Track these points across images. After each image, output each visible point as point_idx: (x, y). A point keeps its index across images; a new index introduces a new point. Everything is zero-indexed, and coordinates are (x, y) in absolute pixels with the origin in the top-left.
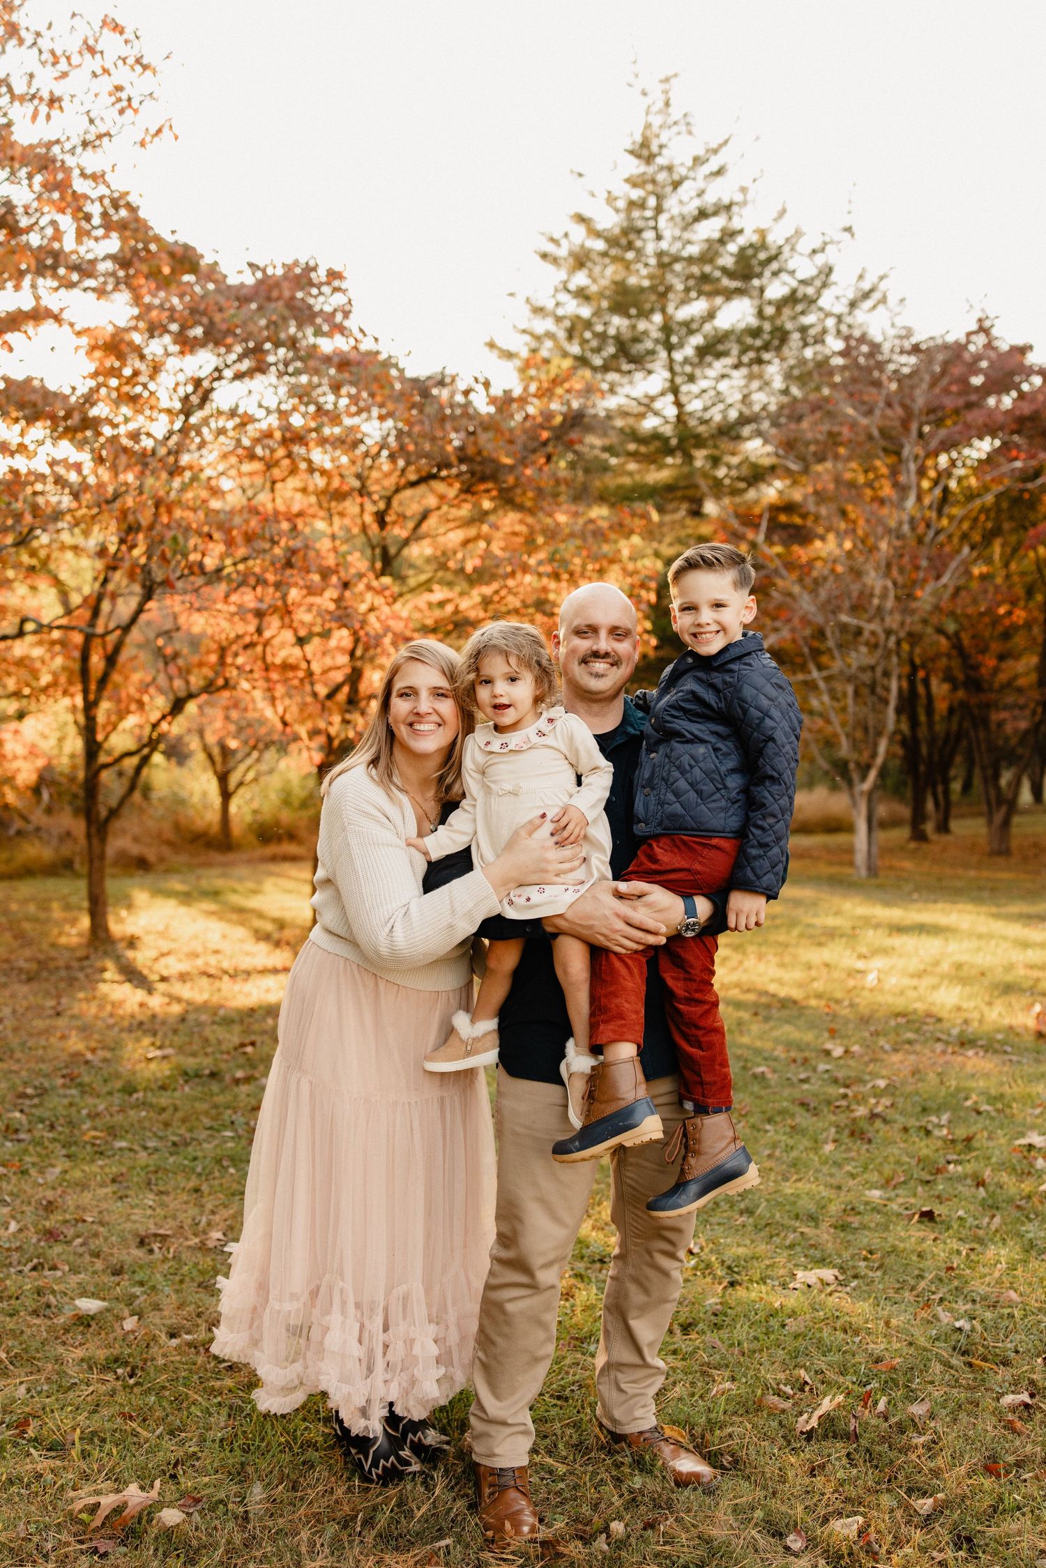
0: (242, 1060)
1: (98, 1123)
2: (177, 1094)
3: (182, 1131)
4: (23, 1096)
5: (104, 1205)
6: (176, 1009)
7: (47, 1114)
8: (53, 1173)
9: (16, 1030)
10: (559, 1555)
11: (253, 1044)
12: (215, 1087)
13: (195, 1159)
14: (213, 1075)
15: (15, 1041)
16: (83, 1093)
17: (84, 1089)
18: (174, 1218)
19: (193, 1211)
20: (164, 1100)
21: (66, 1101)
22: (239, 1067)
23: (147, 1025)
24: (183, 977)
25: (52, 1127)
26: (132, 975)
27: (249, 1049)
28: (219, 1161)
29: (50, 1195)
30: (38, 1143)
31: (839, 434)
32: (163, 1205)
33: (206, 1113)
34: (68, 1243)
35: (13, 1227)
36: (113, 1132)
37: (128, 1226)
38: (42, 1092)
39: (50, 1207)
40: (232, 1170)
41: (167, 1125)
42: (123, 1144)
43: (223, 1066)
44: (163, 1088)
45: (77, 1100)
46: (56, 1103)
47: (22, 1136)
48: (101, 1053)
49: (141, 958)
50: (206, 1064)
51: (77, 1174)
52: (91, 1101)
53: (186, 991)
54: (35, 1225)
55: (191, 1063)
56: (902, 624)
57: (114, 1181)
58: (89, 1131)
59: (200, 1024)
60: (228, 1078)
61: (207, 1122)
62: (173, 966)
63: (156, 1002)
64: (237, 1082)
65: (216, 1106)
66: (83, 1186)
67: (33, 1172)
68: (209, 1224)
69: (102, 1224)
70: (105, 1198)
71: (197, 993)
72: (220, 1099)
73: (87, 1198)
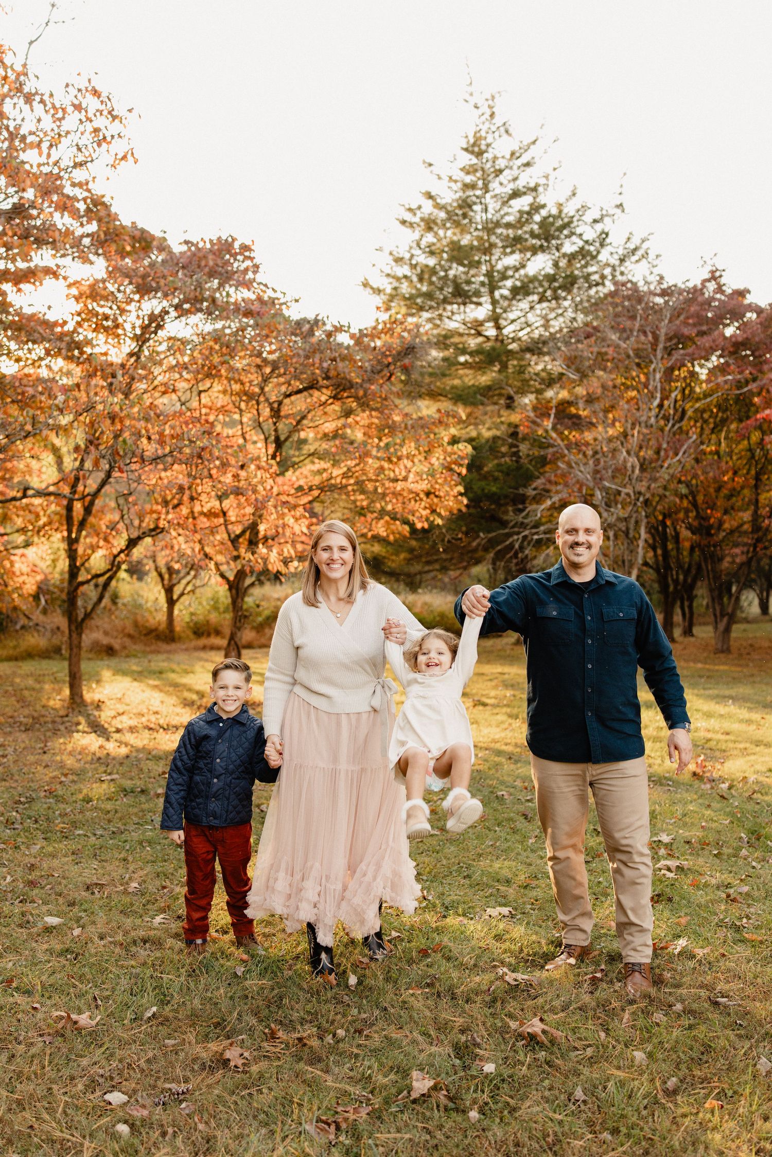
1: (66, 819)
2: (118, 803)
3: (119, 825)
4: (20, 802)
5: (66, 867)
6: (124, 751)
7: (32, 813)
8: (35, 849)
9: (15, 762)
10: (305, 1045)
12: (143, 799)
13: (126, 841)
14: (143, 791)
15: (14, 770)
16: (57, 801)
17: (59, 799)
18: (109, 875)
19: (121, 871)
20: (109, 806)
21: (45, 806)
23: (103, 761)
24: (132, 729)
25: (36, 821)
26: (97, 728)
28: (141, 843)
29: (33, 860)
30: (26, 830)
31: (606, 353)
32: (103, 867)
33: (136, 814)
34: (42, 888)
35: (9, 879)
36: (75, 825)
37: (80, 879)
38: (31, 800)
39: (32, 867)
41: (109, 821)
42: (81, 832)
43: (150, 786)
44: (109, 799)
45: (54, 805)
46: (40, 807)
47: (16, 826)
48: (70, 777)
49: (105, 716)
50: (139, 784)
51: (50, 849)
52: (62, 806)
53: (130, 738)
54: (22, 878)
55: (128, 784)
56: (649, 488)
57: (73, 853)
58: (59, 824)
59: (139, 760)
60: (152, 793)
61: (136, 820)
62: (125, 722)
63: (111, 747)
65: (143, 811)
66: (54, 856)
67: (22, 847)
68: (130, 878)
69: (64, 878)
70: (67, 863)
71: (140, 740)
72: (146, 806)
73: (55, 863)
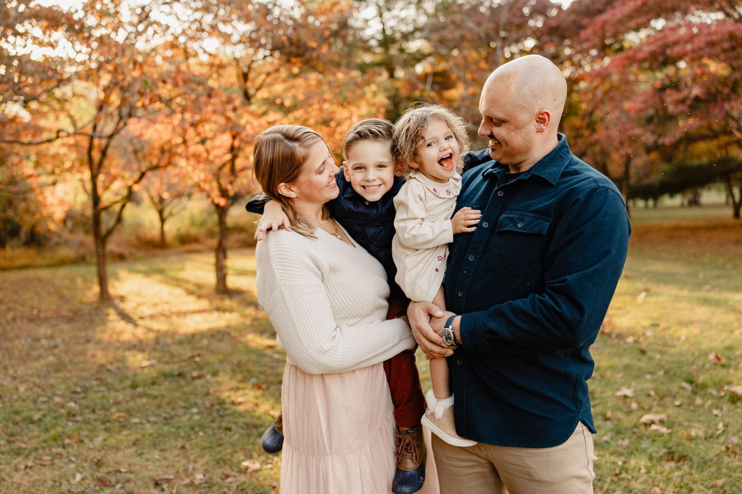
0: (194, 365)
1: (121, 407)
2: (162, 387)
3: (168, 410)
4: (75, 392)
5: (131, 461)
6: (151, 336)
7: (90, 403)
8: (98, 441)
9: (66, 352)
11: (199, 355)
12: (182, 382)
13: (179, 427)
14: (180, 375)
15: (66, 359)
16: (109, 389)
17: (110, 387)
18: (173, 466)
19: (184, 461)
20: (154, 391)
21: (100, 395)
22: (194, 369)
23: (138, 346)
24: (152, 317)
25: (94, 411)
26: (125, 316)
27: (197, 359)
28: (192, 428)
29: (98, 455)
30: (87, 422)
32: (165, 458)
33: (180, 398)
34: (113, 486)
35: (79, 477)
36: (130, 412)
37: (146, 473)
38: (86, 390)
39: (99, 464)
40: (201, 434)
41: (159, 406)
42: (136, 420)
43: (185, 369)
44: (153, 384)
45: (106, 394)
46: (95, 397)
47: (78, 418)
48: (116, 365)
49: (127, 307)
50: (174, 368)
51: (112, 441)
52: (113, 394)
53: (156, 325)
54: (92, 475)
55: (167, 368)
57: (134, 444)
58: (115, 413)
59: (168, 345)
60: (188, 376)
61: (182, 404)
62: (146, 311)
63: (140, 332)
64: (194, 378)
65: (185, 394)
66: (117, 449)
67: (86, 441)
68: (194, 469)
69: (131, 472)
70: (131, 456)
71: (160, 326)
72: (186, 389)
73: (119, 456)
